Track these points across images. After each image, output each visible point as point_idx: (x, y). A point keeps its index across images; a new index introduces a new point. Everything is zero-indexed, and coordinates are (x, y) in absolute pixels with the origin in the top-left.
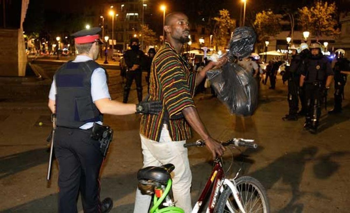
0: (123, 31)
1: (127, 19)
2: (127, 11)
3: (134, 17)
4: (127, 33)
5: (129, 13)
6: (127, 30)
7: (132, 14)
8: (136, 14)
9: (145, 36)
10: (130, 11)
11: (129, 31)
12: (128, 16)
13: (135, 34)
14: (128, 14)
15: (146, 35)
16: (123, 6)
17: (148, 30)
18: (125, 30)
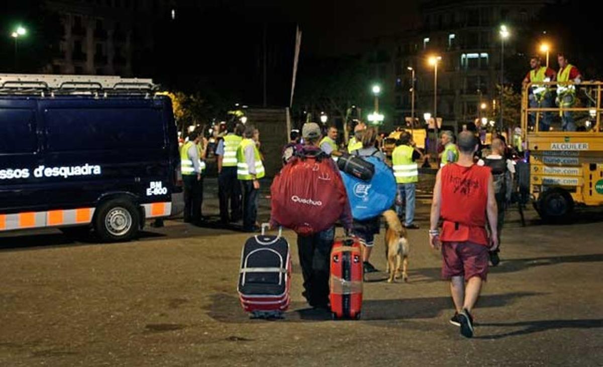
0: (454, 94)
1: (462, 67)
2: (462, 48)
3: (479, 61)
4: (462, 98)
5: (466, 53)
6: (462, 92)
7: (476, 55)
8: (484, 55)
9: (507, 109)
10: (468, 48)
11: (467, 94)
12: (464, 59)
13: (483, 102)
14: (464, 56)
15: (507, 106)
16: (452, 36)
17: (513, 94)
18: (457, 92)
